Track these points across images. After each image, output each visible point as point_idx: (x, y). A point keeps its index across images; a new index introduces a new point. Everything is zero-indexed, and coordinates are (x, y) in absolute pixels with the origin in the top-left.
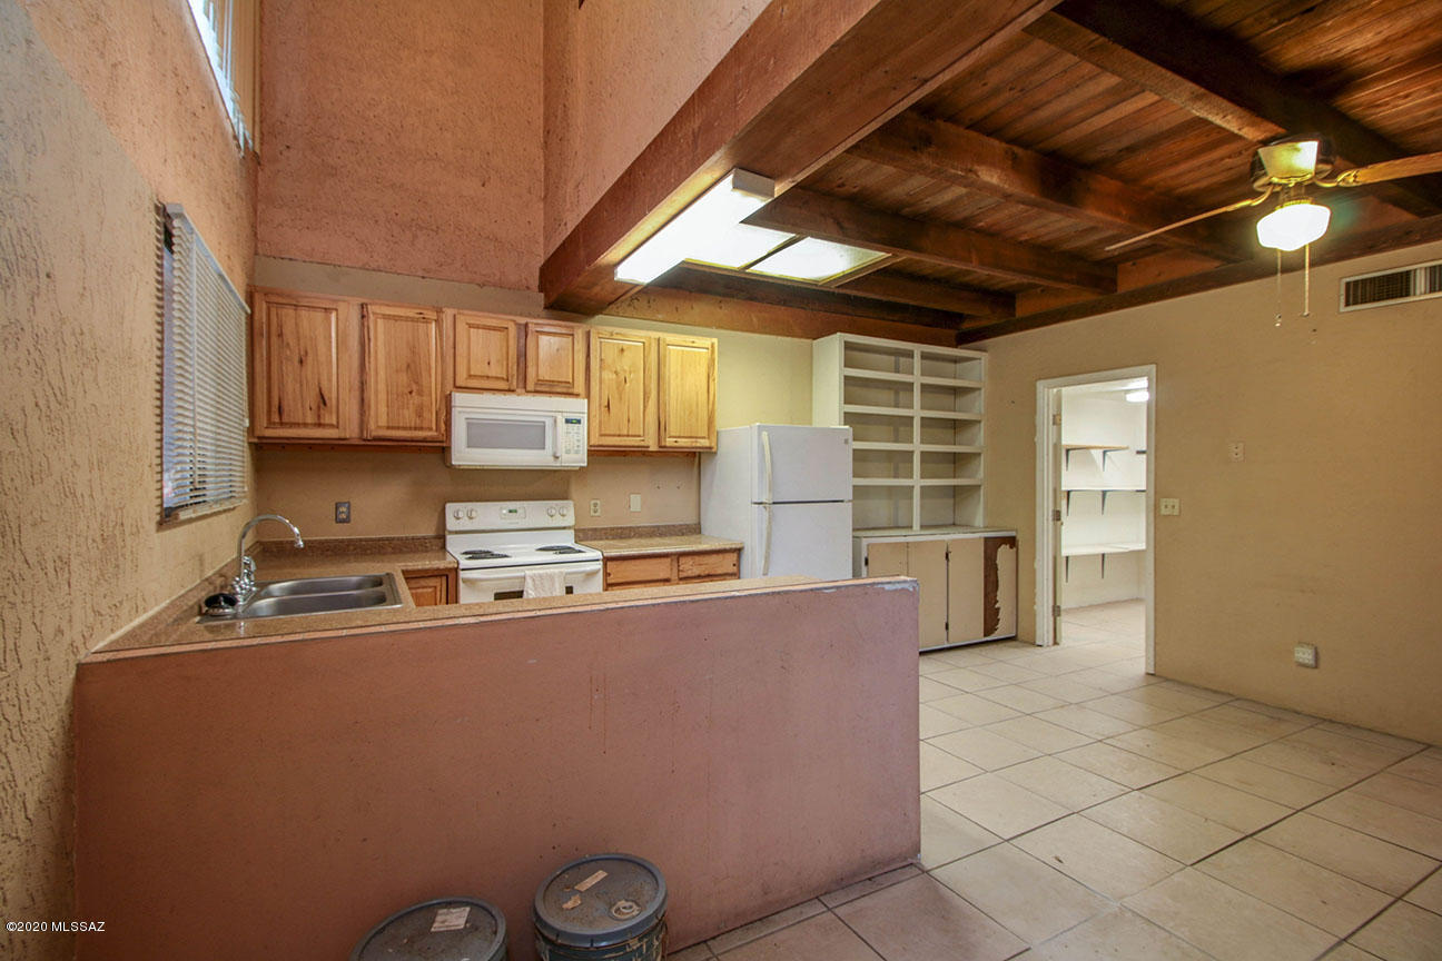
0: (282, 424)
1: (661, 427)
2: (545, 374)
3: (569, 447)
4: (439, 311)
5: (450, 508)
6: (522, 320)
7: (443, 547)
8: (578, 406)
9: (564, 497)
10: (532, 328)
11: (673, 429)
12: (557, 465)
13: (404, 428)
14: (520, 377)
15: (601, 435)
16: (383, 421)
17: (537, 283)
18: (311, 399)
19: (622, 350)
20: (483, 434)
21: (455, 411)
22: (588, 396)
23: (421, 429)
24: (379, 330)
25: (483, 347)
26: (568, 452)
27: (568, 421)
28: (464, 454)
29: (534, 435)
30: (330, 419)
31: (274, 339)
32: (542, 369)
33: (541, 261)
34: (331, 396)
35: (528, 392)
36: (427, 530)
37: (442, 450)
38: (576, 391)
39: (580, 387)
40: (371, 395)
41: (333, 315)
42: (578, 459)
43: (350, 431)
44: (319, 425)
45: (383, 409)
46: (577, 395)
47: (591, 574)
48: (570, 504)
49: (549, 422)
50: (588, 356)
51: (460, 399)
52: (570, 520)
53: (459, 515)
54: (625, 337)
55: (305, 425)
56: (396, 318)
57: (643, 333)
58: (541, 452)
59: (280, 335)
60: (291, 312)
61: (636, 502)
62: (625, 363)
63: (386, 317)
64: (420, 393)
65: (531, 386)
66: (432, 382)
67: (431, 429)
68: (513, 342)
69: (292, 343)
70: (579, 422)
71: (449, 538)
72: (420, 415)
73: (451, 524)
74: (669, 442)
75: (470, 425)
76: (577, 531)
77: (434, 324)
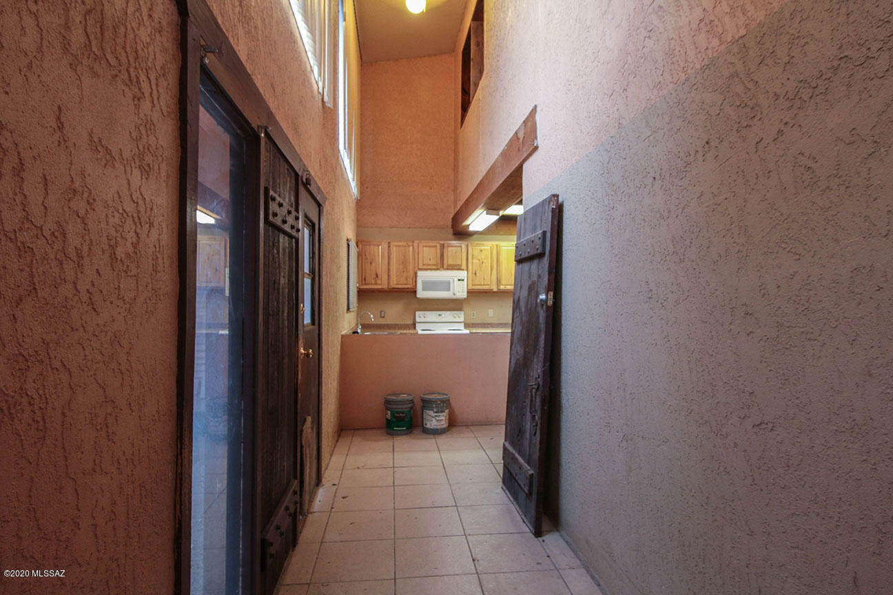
0: (366, 284)
1: (499, 282)
2: (451, 262)
3: (460, 291)
4: (413, 242)
5: (417, 313)
6: (442, 242)
7: (415, 328)
8: (463, 274)
9: (460, 310)
10: (446, 245)
11: (503, 282)
12: (455, 297)
13: (402, 284)
14: (441, 265)
15: (473, 285)
16: (395, 283)
17: (451, 224)
18: (374, 276)
19: (481, 251)
20: (429, 286)
21: (418, 278)
22: (467, 270)
23: (407, 284)
24: (394, 249)
25: (428, 253)
26: (459, 292)
27: (459, 280)
28: (421, 294)
29: (446, 286)
30: (379, 282)
31: (364, 257)
32: (449, 260)
33: (452, 215)
34: (379, 274)
35: (445, 269)
36: (410, 322)
37: (414, 292)
38: (462, 268)
39: (464, 266)
40: (391, 273)
41: (380, 247)
42: (464, 295)
43: (385, 286)
44: (376, 284)
45: (395, 279)
46: (463, 270)
48: (462, 312)
49: (451, 280)
50: (467, 253)
51: (420, 273)
52: (462, 319)
53: (420, 316)
54: (483, 245)
55: (372, 284)
56: (399, 246)
57: (490, 243)
58: (448, 292)
59: (365, 255)
60: (368, 246)
61: (491, 312)
62: (483, 255)
63: (396, 246)
64: (407, 272)
65: (445, 267)
66: (411, 268)
67: (410, 285)
68: (439, 251)
69: (368, 257)
70: (462, 280)
71: (417, 325)
72: (406, 279)
73: (417, 319)
74: (502, 287)
75: (424, 283)
76: (465, 324)
77: (411, 248)
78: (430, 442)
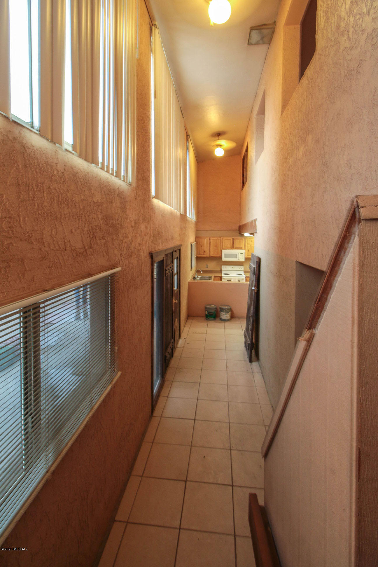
0: (199, 255)
2: (237, 246)
3: (241, 258)
4: (220, 237)
5: (222, 266)
6: (233, 238)
7: (221, 273)
8: (243, 251)
9: (242, 265)
10: (235, 239)
12: (239, 261)
13: (215, 255)
14: (233, 247)
15: (247, 256)
16: (212, 254)
17: (238, 228)
18: (203, 251)
20: (227, 256)
21: (222, 253)
22: (245, 249)
23: (217, 255)
24: (212, 241)
25: (227, 242)
27: (241, 254)
28: (224, 259)
29: (235, 256)
30: (205, 254)
31: (199, 243)
34: (205, 250)
36: (219, 270)
37: (221, 258)
39: (243, 247)
40: (211, 250)
41: (206, 240)
42: (243, 260)
43: (208, 256)
44: (204, 255)
45: (212, 252)
46: (243, 249)
47: (243, 279)
48: (243, 267)
49: (237, 254)
50: (245, 242)
51: (223, 251)
52: (243, 269)
53: (224, 268)
54: (252, 239)
55: (202, 255)
58: (236, 259)
60: (201, 239)
62: (252, 243)
63: (213, 239)
64: (217, 250)
65: (235, 248)
66: (219, 248)
67: (219, 255)
68: (232, 241)
69: (201, 244)
70: (243, 254)
71: (222, 271)
72: (217, 253)
73: (222, 269)
75: (225, 254)
76: (244, 271)
77: (219, 240)
78: (222, 325)
